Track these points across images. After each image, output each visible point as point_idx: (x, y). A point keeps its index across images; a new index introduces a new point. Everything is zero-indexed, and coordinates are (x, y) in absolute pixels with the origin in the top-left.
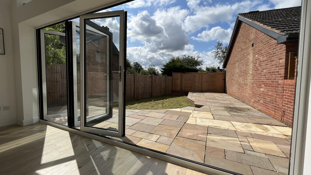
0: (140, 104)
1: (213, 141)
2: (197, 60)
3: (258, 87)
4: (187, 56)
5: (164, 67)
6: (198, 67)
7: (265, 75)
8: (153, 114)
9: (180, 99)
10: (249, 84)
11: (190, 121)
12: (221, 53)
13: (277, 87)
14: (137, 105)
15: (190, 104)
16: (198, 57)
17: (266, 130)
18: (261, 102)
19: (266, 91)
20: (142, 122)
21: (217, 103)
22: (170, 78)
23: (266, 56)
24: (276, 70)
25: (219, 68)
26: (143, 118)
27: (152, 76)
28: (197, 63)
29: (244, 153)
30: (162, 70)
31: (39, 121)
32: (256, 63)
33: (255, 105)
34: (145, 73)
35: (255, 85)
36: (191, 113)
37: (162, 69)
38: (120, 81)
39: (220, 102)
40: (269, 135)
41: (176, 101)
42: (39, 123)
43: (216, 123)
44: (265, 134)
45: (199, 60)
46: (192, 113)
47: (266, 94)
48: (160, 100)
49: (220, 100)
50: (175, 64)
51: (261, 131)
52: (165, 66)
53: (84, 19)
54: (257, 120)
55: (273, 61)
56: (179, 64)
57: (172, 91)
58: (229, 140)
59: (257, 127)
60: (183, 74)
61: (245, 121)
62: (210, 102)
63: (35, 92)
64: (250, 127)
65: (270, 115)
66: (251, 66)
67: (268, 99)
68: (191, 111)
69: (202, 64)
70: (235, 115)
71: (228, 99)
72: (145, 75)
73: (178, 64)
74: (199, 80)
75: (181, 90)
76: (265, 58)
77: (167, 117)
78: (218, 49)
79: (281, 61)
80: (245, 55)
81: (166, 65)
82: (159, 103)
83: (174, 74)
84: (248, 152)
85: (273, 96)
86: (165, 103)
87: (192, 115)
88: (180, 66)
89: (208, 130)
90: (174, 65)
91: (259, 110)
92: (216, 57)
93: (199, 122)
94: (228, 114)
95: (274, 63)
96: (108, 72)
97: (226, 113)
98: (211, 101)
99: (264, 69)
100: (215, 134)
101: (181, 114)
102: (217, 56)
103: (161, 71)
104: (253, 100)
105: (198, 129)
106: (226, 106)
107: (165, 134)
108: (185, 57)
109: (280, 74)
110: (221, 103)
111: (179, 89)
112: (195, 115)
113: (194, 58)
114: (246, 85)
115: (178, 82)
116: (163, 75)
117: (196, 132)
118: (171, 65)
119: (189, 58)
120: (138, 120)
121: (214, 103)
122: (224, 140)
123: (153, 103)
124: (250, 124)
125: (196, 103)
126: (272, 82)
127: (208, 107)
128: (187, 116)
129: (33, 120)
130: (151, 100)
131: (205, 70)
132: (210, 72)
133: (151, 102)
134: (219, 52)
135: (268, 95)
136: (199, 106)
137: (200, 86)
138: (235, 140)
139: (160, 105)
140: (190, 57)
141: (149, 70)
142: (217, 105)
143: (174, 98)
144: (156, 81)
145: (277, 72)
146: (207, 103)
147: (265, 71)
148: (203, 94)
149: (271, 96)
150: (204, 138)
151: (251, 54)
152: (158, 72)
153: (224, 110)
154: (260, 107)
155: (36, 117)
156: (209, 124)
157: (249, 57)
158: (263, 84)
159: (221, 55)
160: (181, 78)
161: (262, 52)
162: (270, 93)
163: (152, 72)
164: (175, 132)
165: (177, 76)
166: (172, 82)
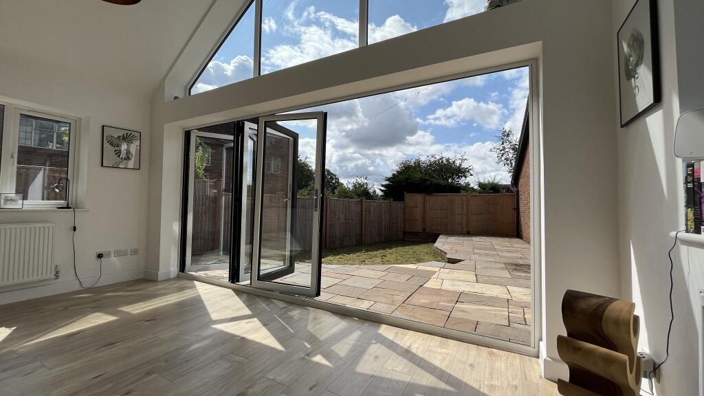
0: (338, 257)
1: (463, 311)
2: (459, 167)
4: (438, 158)
5: (387, 183)
6: (463, 181)
8: (364, 272)
9: (420, 249)
11: (432, 284)
12: (512, 152)
14: (332, 258)
15: (440, 259)
16: (463, 160)
20: (344, 283)
21: (493, 255)
22: (399, 204)
26: (345, 277)
27: (361, 201)
28: (461, 172)
29: (509, 326)
30: (383, 188)
31: (178, 275)
34: (345, 194)
36: (435, 272)
37: (383, 186)
38: (316, 211)
39: (500, 254)
41: (410, 253)
42: (178, 278)
43: (479, 288)
45: (465, 165)
46: (438, 273)
48: (378, 249)
49: (502, 252)
50: (409, 175)
52: (388, 179)
53: (265, 122)
56: (419, 175)
57: (405, 233)
58: (491, 310)
60: (428, 198)
62: (479, 255)
63: (176, 228)
68: (437, 269)
69: (471, 175)
70: (520, 277)
71: (519, 249)
72: (346, 197)
73: (416, 176)
74: (463, 209)
75: (424, 230)
77: (390, 277)
78: (503, 143)
81: (391, 178)
82: (375, 256)
83: (408, 196)
84: (516, 325)
86: (389, 256)
87: (436, 275)
88: (421, 179)
89: (459, 297)
90: (407, 179)
92: (500, 160)
93: (447, 286)
94: (508, 275)
96: (290, 195)
97: (506, 274)
98: (482, 251)
100: (470, 302)
101: (414, 274)
102: (503, 158)
103: (380, 189)
105: (442, 295)
106: (510, 261)
107: (384, 300)
108: (432, 160)
110: (501, 257)
111: (418, 227)
112: (442, 276)
113: (454, 162)
115: (418, 213)
116: (385, 200)
117: (436, 299)
118: (402, 177)
119: (442, 162)
120: (337, 281)
121: (487, 255)
122: (482, 310)
123: (363, 255)
125: (448, 256)
127: (472, 263)
128: (428, 276)
129: (170, 271)
130: (360, 251)
131: (476, 187)
132: (486, 193)
133: (359, 253)
134: (507, 150)
136: (453, 261)
137: (465, 223)
138: (501, 310)
139: (379, 260)
140: (444, 160)
141: (355, 186)
142: (493, 259)
143: (407, 247)
144: (370, 212)
146: (473, 256)
150: (448, 306)
152: (375, 192)
153: (502, 268)
155: (174, 268)
156: (464, 290)
159: (511, 156)
160: (424, 206)
163: (362, 192)
164: (400, 298)
165: (414, 200)
166: (404, 213)
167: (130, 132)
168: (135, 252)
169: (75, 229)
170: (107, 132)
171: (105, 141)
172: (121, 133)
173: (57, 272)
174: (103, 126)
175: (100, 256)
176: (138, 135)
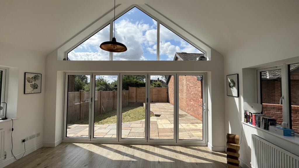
3: (189, 101)
7: (193, 95)
8: (134, 125)
10: (184, 98)
11: (160, 127)
13: (198, 102)
17: (196, 126)
18: (192, 110)
19: (193, 103)
20: (132, 131)
22: (127, 91)
23: (193, 84)
24: (197, 93)
25: (158, 79)
27: (114, 91)
32: (188, 87)
33: (189, 112)
35: (188, 99)
40: (198, 128)
44: (196, 128)
47: (194, 106)
51: (194, 127)
54: (192, 121)
55: (196, 88)
57: (129, 103)
58: (183, 134)
59: (193, 125)
60: (138, 89)
61: (186, 123)
62: (163, 112)
64: (189, 126)
65: (196, 117)
66: (185, 87)
67: (195, 109)
68: (156, 120)
70: (180, 120)
73: (133, 80)
75: (137, 101)
76: (192, 85)
79: (199, 89)
80: (181, 79)
83: (130, 88)
85: (197, 107)
87: (158, 122)
88: (135, 82)
89: (172, 130)
90: (130, 81)
91: (191, 115)
93: (165, 127)
95: (196, 89)
98: (163, 110)
99: (192, 91)
101: (152, 123)
104: (187, 109)
109: (200, 96)
111: (134, 100)
114: (183, 99)
118: (128, 80)
120: (129, 131)
124: (189, 124)
126: (196, 99)
127: (163, 115)
128: (156, 123)
135: (195, 106)
138: (186, 133)
145: (198, 94)
146: (162, 112)
147: (192, 92)
148: (154, 104)
149: (196, 107)
151: (185, 80)
154: (191, 113)
156: (170, 127)
157: (183, 82)
158: (192, 99)
161: (191, 81)
162: (196, 105)
163: (104, 83)
165: (133, 89)
167: (37, 74)
168: (38, 135)
169: (13, 130)
170: (27, 76)
171: (26, 80)
172: (33, 75)
173: (5, 155)
174: (25, 73)
175: (24, 141)
176: (40, 75)
